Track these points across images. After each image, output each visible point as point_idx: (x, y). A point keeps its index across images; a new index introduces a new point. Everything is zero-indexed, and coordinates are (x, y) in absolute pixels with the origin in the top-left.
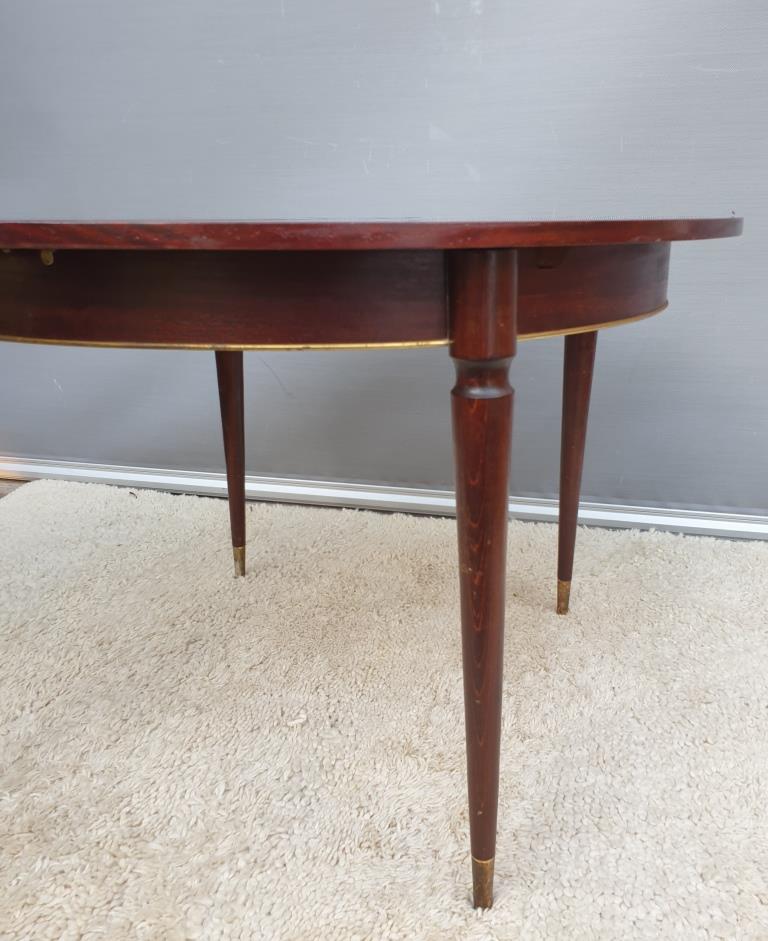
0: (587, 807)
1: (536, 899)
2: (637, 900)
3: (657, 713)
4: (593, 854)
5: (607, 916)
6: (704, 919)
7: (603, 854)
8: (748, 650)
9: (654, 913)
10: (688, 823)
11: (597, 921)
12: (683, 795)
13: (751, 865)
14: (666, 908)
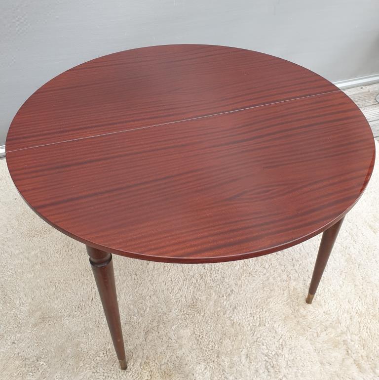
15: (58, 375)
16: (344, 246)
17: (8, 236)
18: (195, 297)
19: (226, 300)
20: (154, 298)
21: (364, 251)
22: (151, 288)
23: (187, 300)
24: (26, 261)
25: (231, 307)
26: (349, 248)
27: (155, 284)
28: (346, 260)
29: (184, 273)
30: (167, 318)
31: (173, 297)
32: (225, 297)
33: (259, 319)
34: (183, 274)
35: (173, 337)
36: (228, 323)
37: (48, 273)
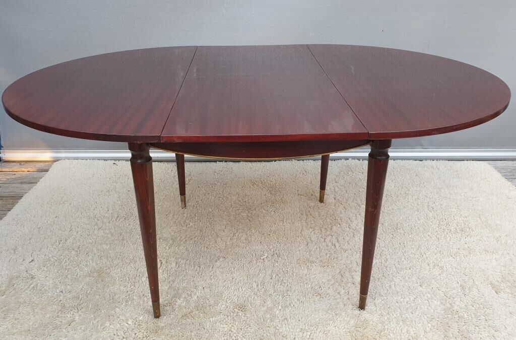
0: (378, 271)
1: (377, 302)
2: (405, 296)
3: (384, 235)
4: (387, 285)
5: (399, 302)
6: (426, 297)
7: (389, 285)
8: (405, 207)
9: (411, 299)
10: (410, 271)
11: (397, 304)
12: (405, 263)
13: (432, 280)
14: (415, 297)
15: (83, 327)
16: (448, 296)
17: (106, 215)
18: (248, 299)
20: (207, 290)
21: (473, 306)
22: (208, 282)
23: (239, 299)
24: (109, 236)
25: (282, 317)
26: (454, 298)
27: (214, 279)
28: (445, 310)
29: (249, 277)
30: (210, 309)
31: (226, 294)
32: (280, 308)
33: (308, 337)
34: (246, 278)
35: (207, 327)
36: (272, 330)
37: (122, 248)
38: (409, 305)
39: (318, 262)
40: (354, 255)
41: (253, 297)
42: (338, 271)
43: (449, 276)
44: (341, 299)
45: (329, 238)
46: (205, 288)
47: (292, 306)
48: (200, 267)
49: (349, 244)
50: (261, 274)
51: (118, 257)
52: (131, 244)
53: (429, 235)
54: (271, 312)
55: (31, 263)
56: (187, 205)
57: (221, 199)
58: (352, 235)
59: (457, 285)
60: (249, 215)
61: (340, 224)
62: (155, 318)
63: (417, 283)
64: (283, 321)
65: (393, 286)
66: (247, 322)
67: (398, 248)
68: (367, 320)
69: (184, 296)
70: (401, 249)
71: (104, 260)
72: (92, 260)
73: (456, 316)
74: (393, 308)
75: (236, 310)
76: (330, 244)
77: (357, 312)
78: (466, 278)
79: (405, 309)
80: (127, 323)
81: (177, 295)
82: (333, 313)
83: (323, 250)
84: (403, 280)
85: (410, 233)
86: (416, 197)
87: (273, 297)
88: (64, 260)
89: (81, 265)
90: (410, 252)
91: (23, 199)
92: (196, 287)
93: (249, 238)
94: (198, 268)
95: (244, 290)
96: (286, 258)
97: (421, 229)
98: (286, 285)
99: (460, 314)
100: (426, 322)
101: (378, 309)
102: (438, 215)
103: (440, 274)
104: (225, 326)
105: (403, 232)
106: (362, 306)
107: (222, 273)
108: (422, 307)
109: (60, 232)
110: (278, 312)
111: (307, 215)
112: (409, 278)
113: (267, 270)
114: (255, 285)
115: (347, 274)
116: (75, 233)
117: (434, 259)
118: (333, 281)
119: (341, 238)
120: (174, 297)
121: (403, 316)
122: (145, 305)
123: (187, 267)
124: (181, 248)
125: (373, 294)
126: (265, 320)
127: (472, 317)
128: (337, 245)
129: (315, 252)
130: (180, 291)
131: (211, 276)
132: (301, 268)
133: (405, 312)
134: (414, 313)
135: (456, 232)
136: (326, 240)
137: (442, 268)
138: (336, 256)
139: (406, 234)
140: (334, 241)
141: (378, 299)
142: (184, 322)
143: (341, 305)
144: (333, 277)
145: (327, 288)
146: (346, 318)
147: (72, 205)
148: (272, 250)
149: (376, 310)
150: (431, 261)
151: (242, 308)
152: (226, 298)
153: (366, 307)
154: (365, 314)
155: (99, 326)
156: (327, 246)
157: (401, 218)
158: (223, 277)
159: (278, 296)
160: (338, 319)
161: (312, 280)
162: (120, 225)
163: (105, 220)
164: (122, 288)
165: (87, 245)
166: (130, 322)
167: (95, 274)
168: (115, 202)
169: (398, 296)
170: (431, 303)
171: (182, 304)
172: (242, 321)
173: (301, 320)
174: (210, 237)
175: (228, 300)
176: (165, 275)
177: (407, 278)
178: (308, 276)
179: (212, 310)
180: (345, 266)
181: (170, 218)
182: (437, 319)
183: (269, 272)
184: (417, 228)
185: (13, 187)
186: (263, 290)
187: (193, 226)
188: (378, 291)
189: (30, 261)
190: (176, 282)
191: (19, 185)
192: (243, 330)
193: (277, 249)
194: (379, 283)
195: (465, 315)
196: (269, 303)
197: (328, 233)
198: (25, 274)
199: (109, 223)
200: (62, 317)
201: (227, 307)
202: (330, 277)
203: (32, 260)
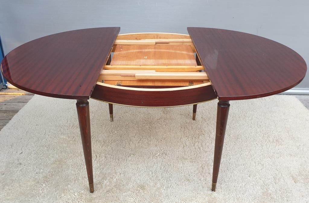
0: (224, 166)
2: (240, 183)
3: (230, 142)
4: (229, 175)
5: (236, 186)
6: (252, 184)
7: (231, 175)
8: (243, 125)
9: (243, 185)
10: (243, 166)
11: (234, 188)
12: (241, 161)
13: (257, 173)
14: (245, 183)
16: (266, 183)
17: (66, 125)
18: (146, 182)
19: (165, 189)
20: (122, 175)
21: (280, 191)
22: (123, 170)
23: (141, 182)
25: (165, 194)
26: (269, 185)
27: (127, 168)
28: (263, 193)
29: (147, 168)
30: (123, 188)
31: (133, 178)
32: (165, 188)
35: (121, 199)
37: (74, 146)
38: (242, 189)
39: (189, 159)
40: (211, 155)
41: (149, 181)
42: (200, 165)
43: (267, 170)
44: (201, 183)
45: (196, 144)
46: (121, 174)
47: (172, 187)
48: (119, 160)
49: (208, 148)
50: (154, 166)
51: (71, 152)
52: (79, 144)
53: (257, 143)
54: (159, 191)
55: (21, 155)
56: (114, 119)
57: (134, 116)
58: (210, 142)
59: (272, 176)
60: (150, 127)
61: (204, 135)
62: (91, 192)
63: (247, 174)
64: (166, 196)
65: (233, 176)
66: (145, 196)
67: (238, 151)
68: (216, 198)
69: (108, 179)
70: (239, 152)
71: (64, 154)
72: (57, 153)
73: (270, 197)
74: (232, 190)
75: (139, 189)
76: (197, 148)
77: (210, 192)
78: (277, 172)
79: (239, 191)
80: (74, 195)
81: (104, 178)
82: (196, 193)
83: (193, 151)
84: (239, 172)
85: (245, 142)
86: (251, 118)
87: (161, 181)
88: (40, 153)
89: (49, 157)
90: (245, 154)
91: (19, 113)
92: (116, 173)
93: (149, 143)
94: (118, 161)
95: (144, 176)
96: (170, 156)
97: (252, 139)
98: (169, 173)
99: (272, 196)
100: (251, 201)
101: (223, 190)
102: (263, 130)
103: (261, 169)
104: (131, 199)
105: (241, 141)
106: (213, 189)
107: (132, 164)
108: (250, 190)
109: (39, 135)
110: (163, 191)
111: (185, 128)
112: (243, 171)
113: (158, 163)
114: (150, 173)
115: (206, 168)
116: (47, 136)
117: (259, 159)
118: (197, 172)
119: (204, 144)
120: (103, 179)
121: (238, 196)
122: (85, 183)
123: (111, 160)
124: (109, 147)
125: (221, 181)
126: (155, 196)
127: (279, 198)
128: (201, 148)
129: (188, 152)
130: (106, 175)
131: (125, 166)
132: (179, 163)
133: (239, 193)
134: (244, 194)
135: (273, 142)
136: (195, 145)
137: (263, 165)
138: (200, 155)
139: (243, 142)
140: (200, 146)
141: (223, 185)
142: (108, 195)
143: (201, 188)
144: (198, 169)
145: (193, 176)
146: (203, 196)
147: (47, 117)
148: (162, 151)
149: (222, 192)
150: (257, 160)
151: (142, 187)
152: (133, 180)
153: (216, 189)
154: (214, 193)
155: (58, 196)
156: (195, 149)
157: (241, 132)
158: (132, 167)
159: (164, 181)
160: (199, 197)
161: (185, 171)
162: (74, 132)
163: (65, 128)
164: (72, 172)
165: (54, 144)
166: (76, 194)
167: (58, 163)
168: (72, 116)
169: (235, 182)
170: (255, 188)
171: (107, 184)
172: (141, 196)
173: (176, 196)
174: (126, 140)
175: (134, 182)
176: (98, 165)
177: (241, 171)
178: (182, 168)
179: (124, 188)
180: (205, 162)
181: (103, 128)
182: (258, 199)
183: (160, 165)
184: (250, 138)
185: (13, 105)
186: (155, 176)
187: (117, 133)
188: (223, 179)
189: (21, 153)
190: (104, 169)
191: (16, 103)
192: (142, 201)
193: (166, 150)
194: (225, 174)
195: (275, 196)
196: (158, 185)
197: (197, 140)
198: (16, 162)
199: (68, 130)
200: (36, 190)
201: (133, 186)
202: (196, 169)
203: (22, 153)
